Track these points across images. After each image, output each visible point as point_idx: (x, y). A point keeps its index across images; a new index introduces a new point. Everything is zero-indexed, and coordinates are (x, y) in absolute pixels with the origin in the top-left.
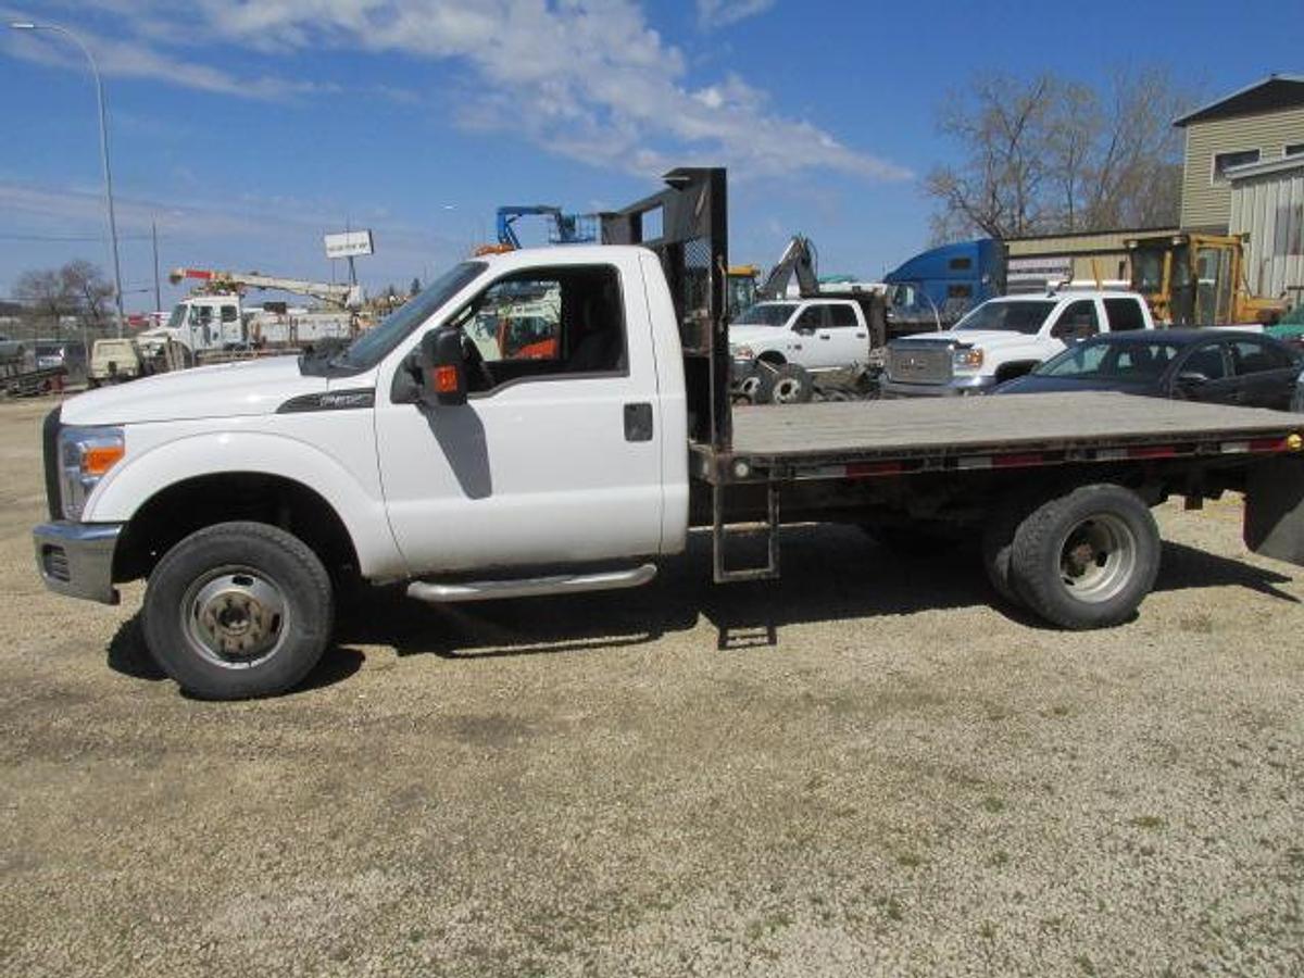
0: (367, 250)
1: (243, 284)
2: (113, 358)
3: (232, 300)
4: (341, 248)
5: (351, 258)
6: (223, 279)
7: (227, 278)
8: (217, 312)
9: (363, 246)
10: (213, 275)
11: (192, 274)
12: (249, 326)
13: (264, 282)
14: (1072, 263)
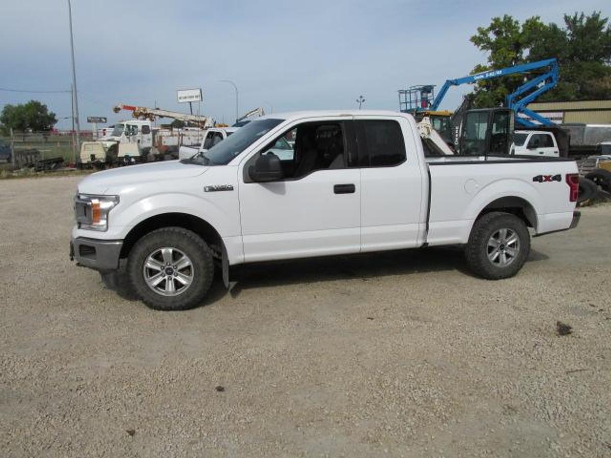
0: (199, 99)
1: (152, 114)
2: (93, 153)
3: (147, 122)
4: (185, 98)
5: (190, 103)
6: (141, 111)
7: (144, 110)
8: (140, 128)
9: (197, 97)
10: (137, 109)
11: (126, 108)
12: (156, 136)
13: (163, 113)
14: (564, 115)
